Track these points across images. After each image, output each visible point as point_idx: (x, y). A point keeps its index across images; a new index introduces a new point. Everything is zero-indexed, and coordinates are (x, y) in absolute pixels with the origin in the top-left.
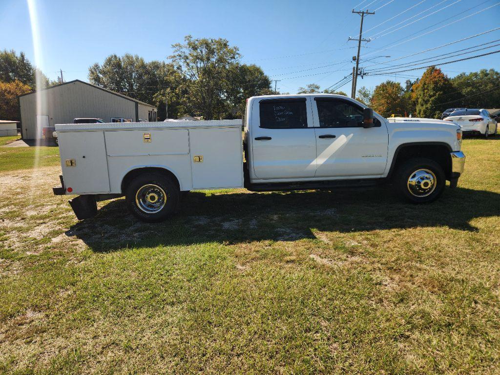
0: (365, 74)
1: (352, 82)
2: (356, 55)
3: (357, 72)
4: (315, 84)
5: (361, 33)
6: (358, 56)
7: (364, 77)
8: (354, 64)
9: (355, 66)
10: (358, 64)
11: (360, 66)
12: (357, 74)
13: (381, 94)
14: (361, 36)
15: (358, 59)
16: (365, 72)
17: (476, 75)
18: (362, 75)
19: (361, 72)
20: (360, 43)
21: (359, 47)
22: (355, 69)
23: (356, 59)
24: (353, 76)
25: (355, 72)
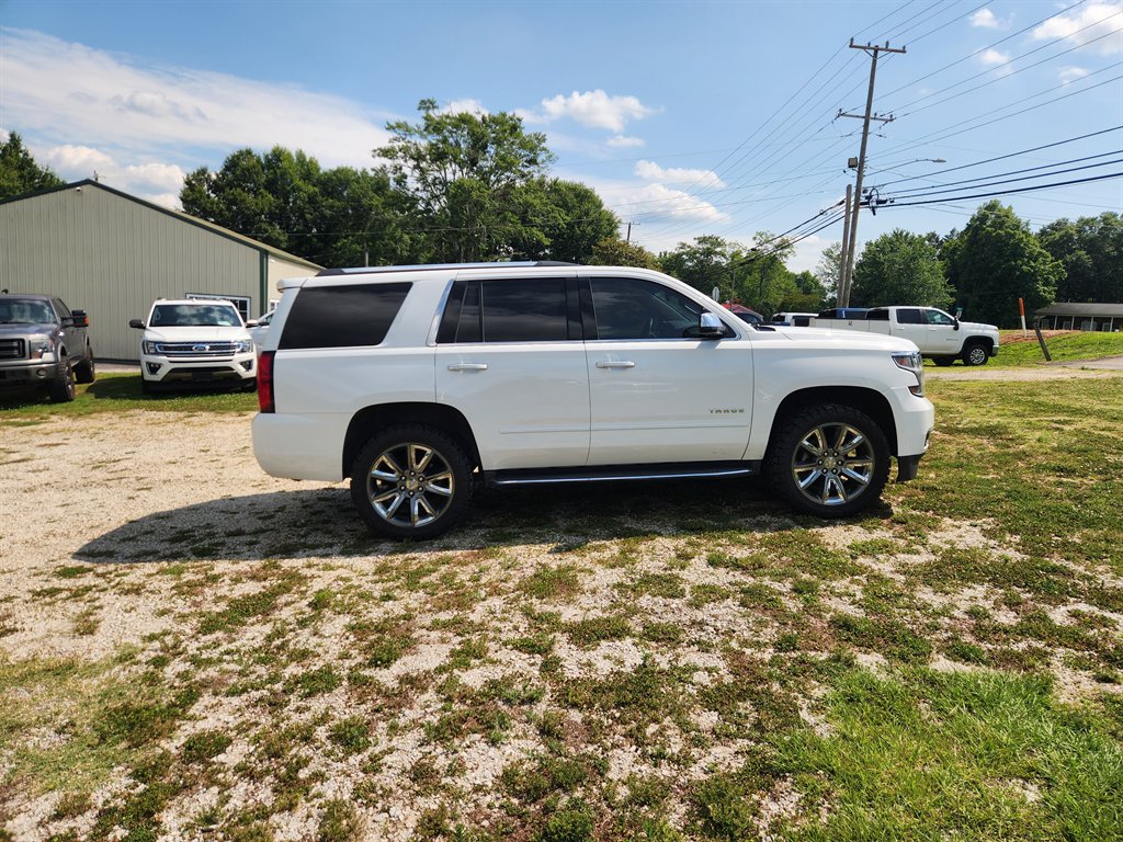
1: (842, 222)
3: (857, 199)
6: (863, 157)
10: (860, 177)
14: (869, 107)
15: (862, 164)
18: (874, 204)
19: (869, 198)
20: (866, 125)
21: (865, 133)
22: (854, 190)
23: (857, 164)
24: (848, 207)
25: (853, 198)
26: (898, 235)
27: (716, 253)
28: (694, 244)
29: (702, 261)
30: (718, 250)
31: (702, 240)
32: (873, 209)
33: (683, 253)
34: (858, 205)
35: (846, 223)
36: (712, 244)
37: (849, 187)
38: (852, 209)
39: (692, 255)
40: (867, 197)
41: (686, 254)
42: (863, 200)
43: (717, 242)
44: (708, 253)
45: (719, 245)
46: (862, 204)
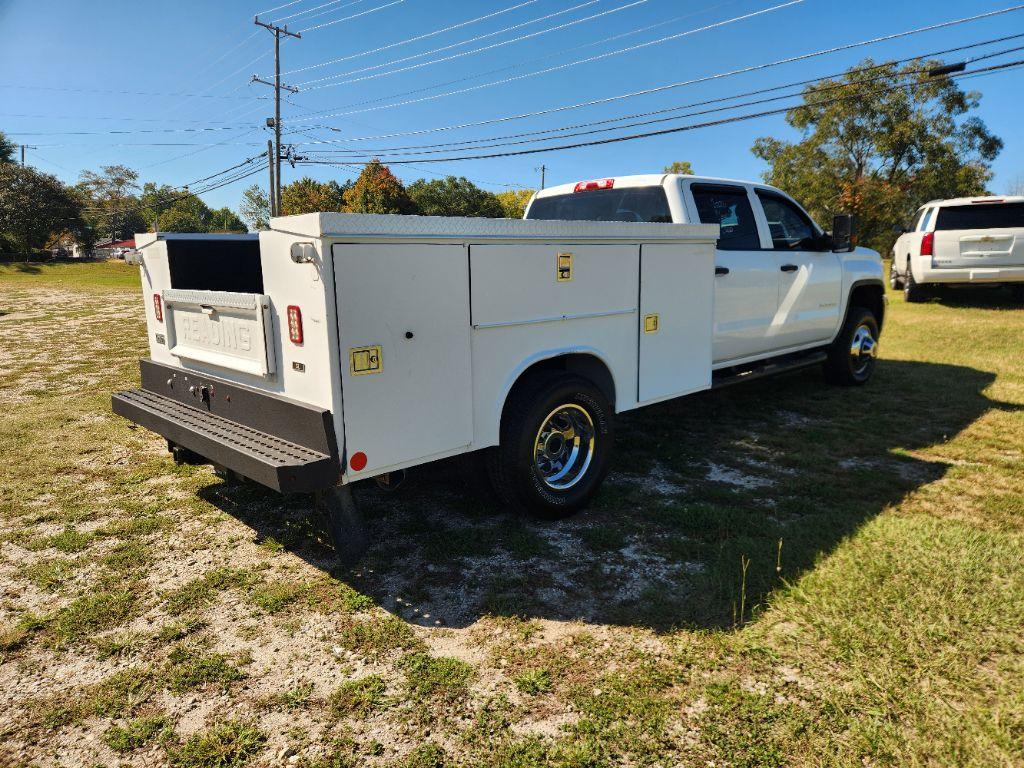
0: (300, 158)
1: (268, 170)
2: (273, 115)
3: (278, 153)
4: (126, 166)
5: (278, 72)
6: (278, 119)
7: (296, 165)
8: (271, 134)
9: (274, 141)
10: (278, 135)
11: (283, 140)
12: (280, 158)
13: (296, 204)
14: (278, 78)
15: (278, 125)
16: (298, 155)
17: (441, 184)
18: (292, 159)
19: (288, 153)
20: (278, 92)
21: (278, 100)
24: (271, 160)
26: (307, 183)
32: (292, 163)
35: (272, 173)
37: (270, 143)
38: (275, 161)
42: (283, 154)
46: (282, 158)
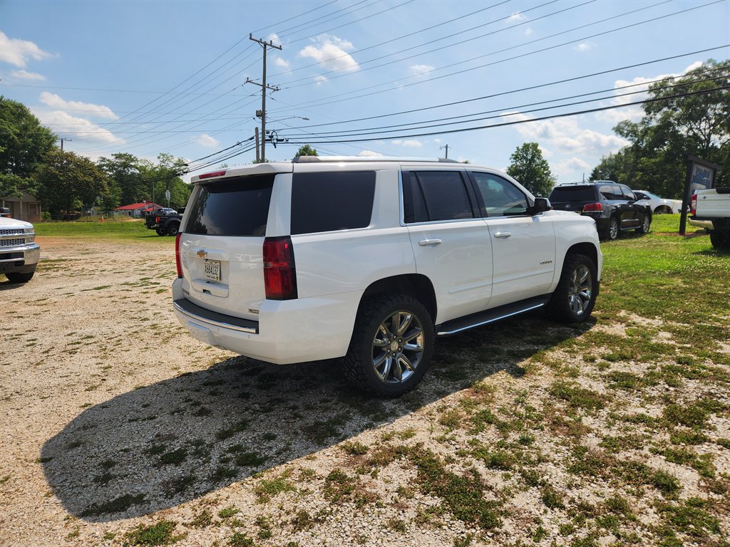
1: (255, 150)
3: (263, 137)
6: (264, 110)
10: (264, 123)
15: (264, 116)
18: (275, 141)
19: (271, 137)
20: (264, 91)
21: (264, 96)
22: (260, 131)
23: (262, 114)
24: (258, 142)
25: (260, 136)
27: (131, 166)
28: (112, 159)
29: (120, 171)
30: (133, 164)
31: (119, 156)
32: (274, 144)
33: (104, 165)
34: (264, 141)
35: (258, 152)
36: (128, 159)
37: (257, 129)
38: (260, 143)
39: (112, 166)
40: (270, 137)
41: (107, 165)
42: (267, 138)
43: (130, 158)
44: (125, 165)
45: (132, 160)
46: (267, 140)
